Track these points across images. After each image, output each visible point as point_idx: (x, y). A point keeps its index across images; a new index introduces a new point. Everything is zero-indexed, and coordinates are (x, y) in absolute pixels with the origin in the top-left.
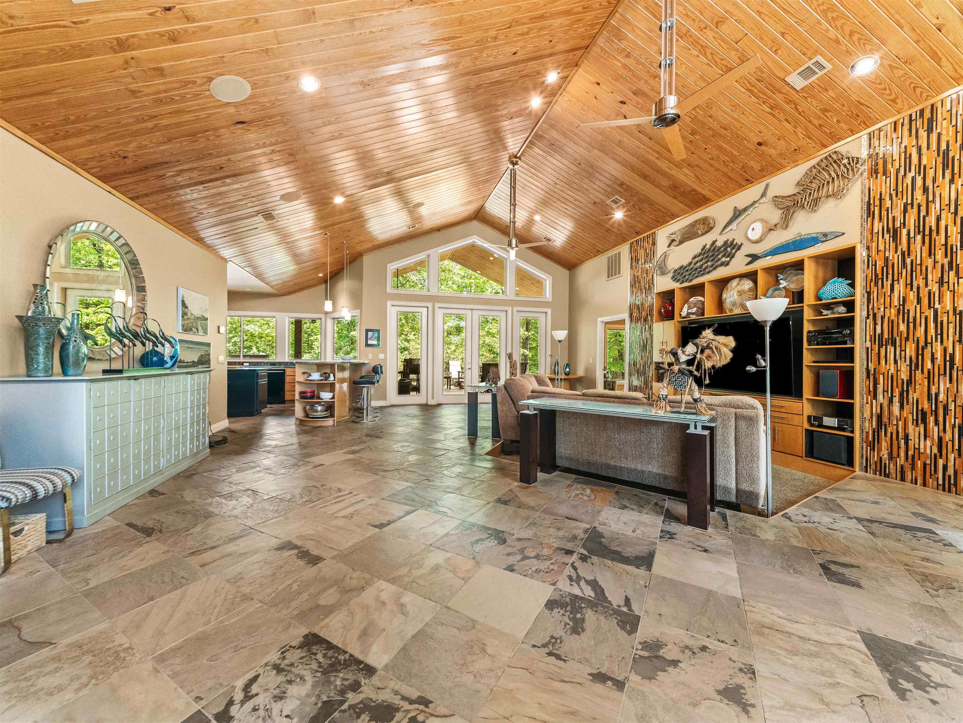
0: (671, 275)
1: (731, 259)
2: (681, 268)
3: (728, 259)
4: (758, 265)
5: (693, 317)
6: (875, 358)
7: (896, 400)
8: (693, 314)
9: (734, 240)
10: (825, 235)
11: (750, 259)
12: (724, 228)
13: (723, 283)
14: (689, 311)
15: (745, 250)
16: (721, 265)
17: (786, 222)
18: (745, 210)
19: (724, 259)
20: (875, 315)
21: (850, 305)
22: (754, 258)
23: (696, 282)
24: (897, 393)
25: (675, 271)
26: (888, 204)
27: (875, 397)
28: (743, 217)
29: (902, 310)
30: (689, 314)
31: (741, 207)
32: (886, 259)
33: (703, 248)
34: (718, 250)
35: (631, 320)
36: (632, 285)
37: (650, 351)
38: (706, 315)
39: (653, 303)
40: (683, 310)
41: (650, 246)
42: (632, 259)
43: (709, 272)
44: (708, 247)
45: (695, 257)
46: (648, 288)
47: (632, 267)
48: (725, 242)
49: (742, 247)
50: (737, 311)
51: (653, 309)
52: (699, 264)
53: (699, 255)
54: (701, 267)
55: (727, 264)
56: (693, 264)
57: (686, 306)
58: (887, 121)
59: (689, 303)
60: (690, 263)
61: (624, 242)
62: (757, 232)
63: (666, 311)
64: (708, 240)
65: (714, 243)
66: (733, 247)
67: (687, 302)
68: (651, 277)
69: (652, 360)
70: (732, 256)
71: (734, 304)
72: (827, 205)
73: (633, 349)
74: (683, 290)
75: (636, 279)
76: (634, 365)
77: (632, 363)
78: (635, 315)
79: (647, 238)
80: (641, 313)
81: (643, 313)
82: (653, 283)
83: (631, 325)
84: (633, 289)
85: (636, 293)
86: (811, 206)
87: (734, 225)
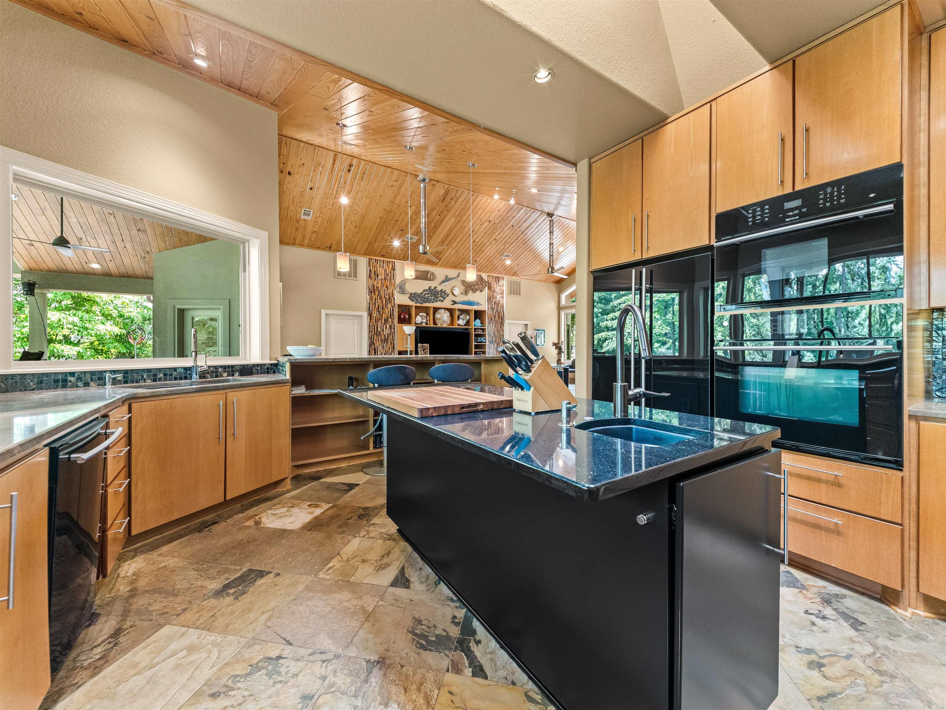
0: (409, 295)
2: (415, 293)
3: (443, 299)
4: (456, 306)
5: (424, 324)
6: (489, 348)
9: (446, 290)
10: (478, 303)
11: (452, 303)
12: (442, 282)
13: (436, 310)
14: (422, 321)
15: (451, 297)
16: (439, 301)
17: (466, 293)
18: (451, 279)
19: (441, 298)
20: (489, 334)
21: (483, 330)
22: (455, 303)
23: (425, 305)
25: (411, 294)
26: (492, 300)
28: (451, 282)
29: (494, 334)
30: (421, 323)
31: (450, 276)
32: (491, 317)
33: (430, 287)
34: (438, 293)
35: (371, 319)
36: (371, 292)
37: (391, 344)
38: (432, 325)
39: (393, 310)
40: (417, 319)
41: (390, 269)
42: (370, 271)
43: (433, 302)
44: (432, 288)
45: (424, 291)
46: (388, 298)
47: (370, 277)
48: (442, 290)
49: (449, 296)
50: (445, 325)
51: (393, 314)
52: (427, 296)
53: (427, 291)
54: (428, 298)
55: (442, 301)
56: (423, 294)
57: (418, 317)
58: (492, 274)
59: (421, 316)
60: (422, 293)
61: (365, 254)
62: (457, 291)
63: (405, 318)
64: (432, 284)
65: (435, 287)
66: (445, 294)
67: (418, 315)
68: (391, 291)
69: (394, 349)
70: (445, 298)
71: (445, 322)
72: (478, 292)
73: (373, 341)
74: (416, 308)
75: (375, 288)
76: (375, 353)
77: (373, 351)
78: (375, 315)
79: (387, 263)
80: (382, 315)
81: (384, 316)
82: (392, 296)
83: (370, 322)
84: (372, 295)
85: (376, 299)
86: (474, 291)
87: (446, 284)
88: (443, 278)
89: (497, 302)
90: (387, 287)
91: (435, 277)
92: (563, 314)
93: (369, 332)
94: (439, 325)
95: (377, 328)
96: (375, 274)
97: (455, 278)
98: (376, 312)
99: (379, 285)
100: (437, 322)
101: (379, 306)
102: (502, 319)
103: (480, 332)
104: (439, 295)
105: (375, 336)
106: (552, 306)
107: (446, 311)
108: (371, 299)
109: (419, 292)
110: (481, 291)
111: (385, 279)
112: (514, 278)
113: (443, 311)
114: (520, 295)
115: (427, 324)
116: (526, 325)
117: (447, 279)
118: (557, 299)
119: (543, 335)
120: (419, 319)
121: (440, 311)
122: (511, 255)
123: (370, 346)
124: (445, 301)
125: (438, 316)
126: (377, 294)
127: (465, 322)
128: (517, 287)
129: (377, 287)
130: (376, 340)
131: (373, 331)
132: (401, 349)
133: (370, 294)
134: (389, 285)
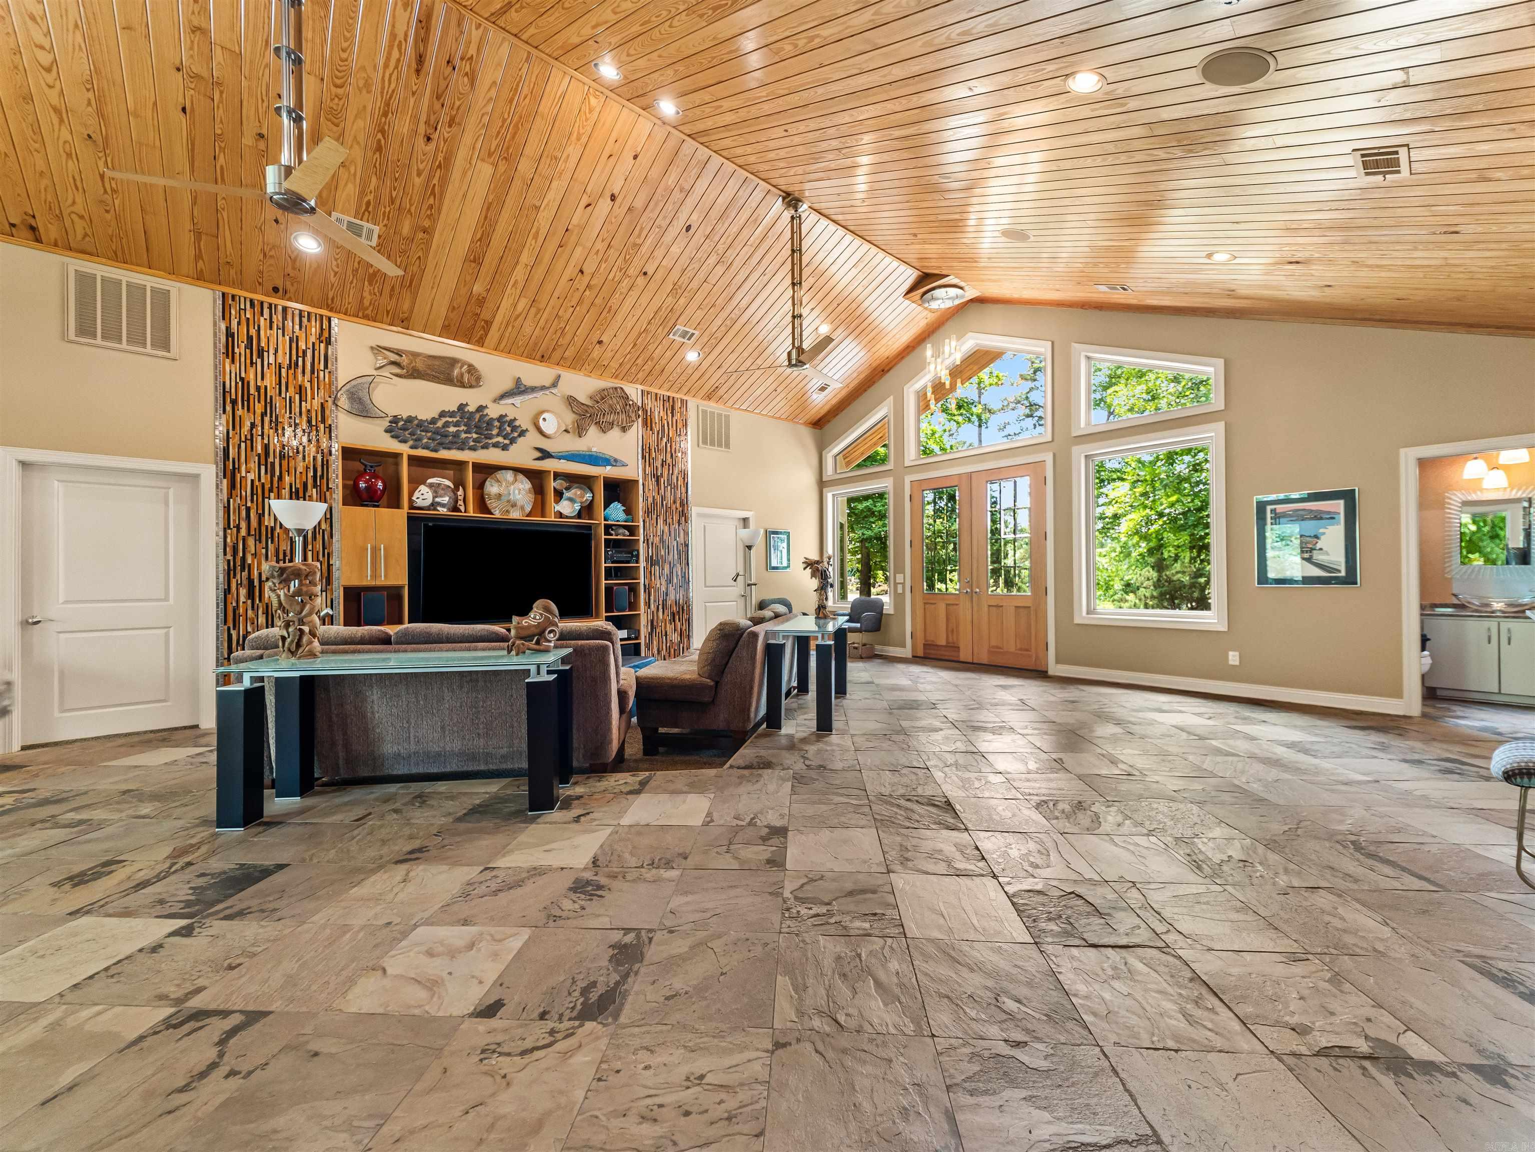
1: (511, 443)
2: (410, 420)
3: (507, 442)
4: (549, 465)
5: (443, 511)
6: (648, 576)
7: (660, 607)
8: (443, 506)
9: (515, 419)
10: (616, 460)
11: (538, 454)
12: (503, 396)
13: (485, 471)
14: (437, 500)
15: (532, 439)
16: (496, 445)
17: (580, 431)
18: (533, 389)
19: (500, 439)
20: (648, 540)
21: (632, 530)
22: (545, 455)
23: (446, 454)
24: (660, 602)
25: (395, 420)
26: (654, 455)
27: (650, 607)
28: (531, 396)
29: (662, 540)
30: (434, 505)
31: (528, 381)
32: (653, 498)
33: (462, 407)
34: (490, 423)
35: (232, 486)
36: (234, 402)
38: (472, 512)
39: (326, 465)
40: (417, 494)
41: (313, 339)
42: (229, 334)
43: (473, 449)
44: (471, 408)
45: (443, 414)
47: (230, 352)
48: (502, 417)
49: (527, 434)
50: (515, 515)
51: (325, 475)
52: (452, 429)
53: (452, 414)
54: (456, 435)
55: (505, 448)
56: (440, 424)
57: (423, 488)
58: (654, 390)
59: (431, 486)
60: (433, 421)
61: (199, 278)
62: (550, 424)
63: (371, 489)
64: (472, 398)
65: (481, 408)
66: (514, 429)
67: (423, 482)
68: (316, 404)
69: (330, 581)
70: (513, 441)
71: (514, 505)
72: (615, 432)
73: (244, 558)
74: (414, 461)
75: (252, 390)
76: (251, 595)
77: (243, 592)
78: (251, 476)
79: (301, 316)
80: (280, 478)
81: (287, 479)
82: (323, 421)
83: (230, 496)
84: (239, 412)
85: (253, 425)
86: (605, 428)
87: (517, 400)
88: (508, 385)
89: (669, 460)
90: (301, 390)
91: (478, 379)
92: (829, 497)
93: (227, 527)
94: (497, 514)
96: (249, 346)
97: (543, 388)
98: (253, 465)
99: (270, 381)
100: (491, 504)
101: (266, 447)
102: (682, 505)
103: (622, 535)
104: (495, 432)
105: (251, 542)
106: (806, 478)
107: (521, 477)
108: (235, 423)
109: (425, 414)
110: (624, 429)
111: (293, 365)
112: (712, 406)
113: (509, 475)
114: (727, 446)
115: (455, 509)
116: (745, 519)
117: (519, 389)
118: (815, 461)
119: (785, 545)
120: (424, 496)
121: (500, 475)
122: (697, 333)
123: (230, 572)
124: (513, 448)
125: (492, 488)
126: (259, 408)
127: (577, 507)
128: (720, 428)
129: (258, 389)
130: (255, 555)
131: (243, 525)
132: (355, 582)
133: (229, 408)
134: (308, 385)
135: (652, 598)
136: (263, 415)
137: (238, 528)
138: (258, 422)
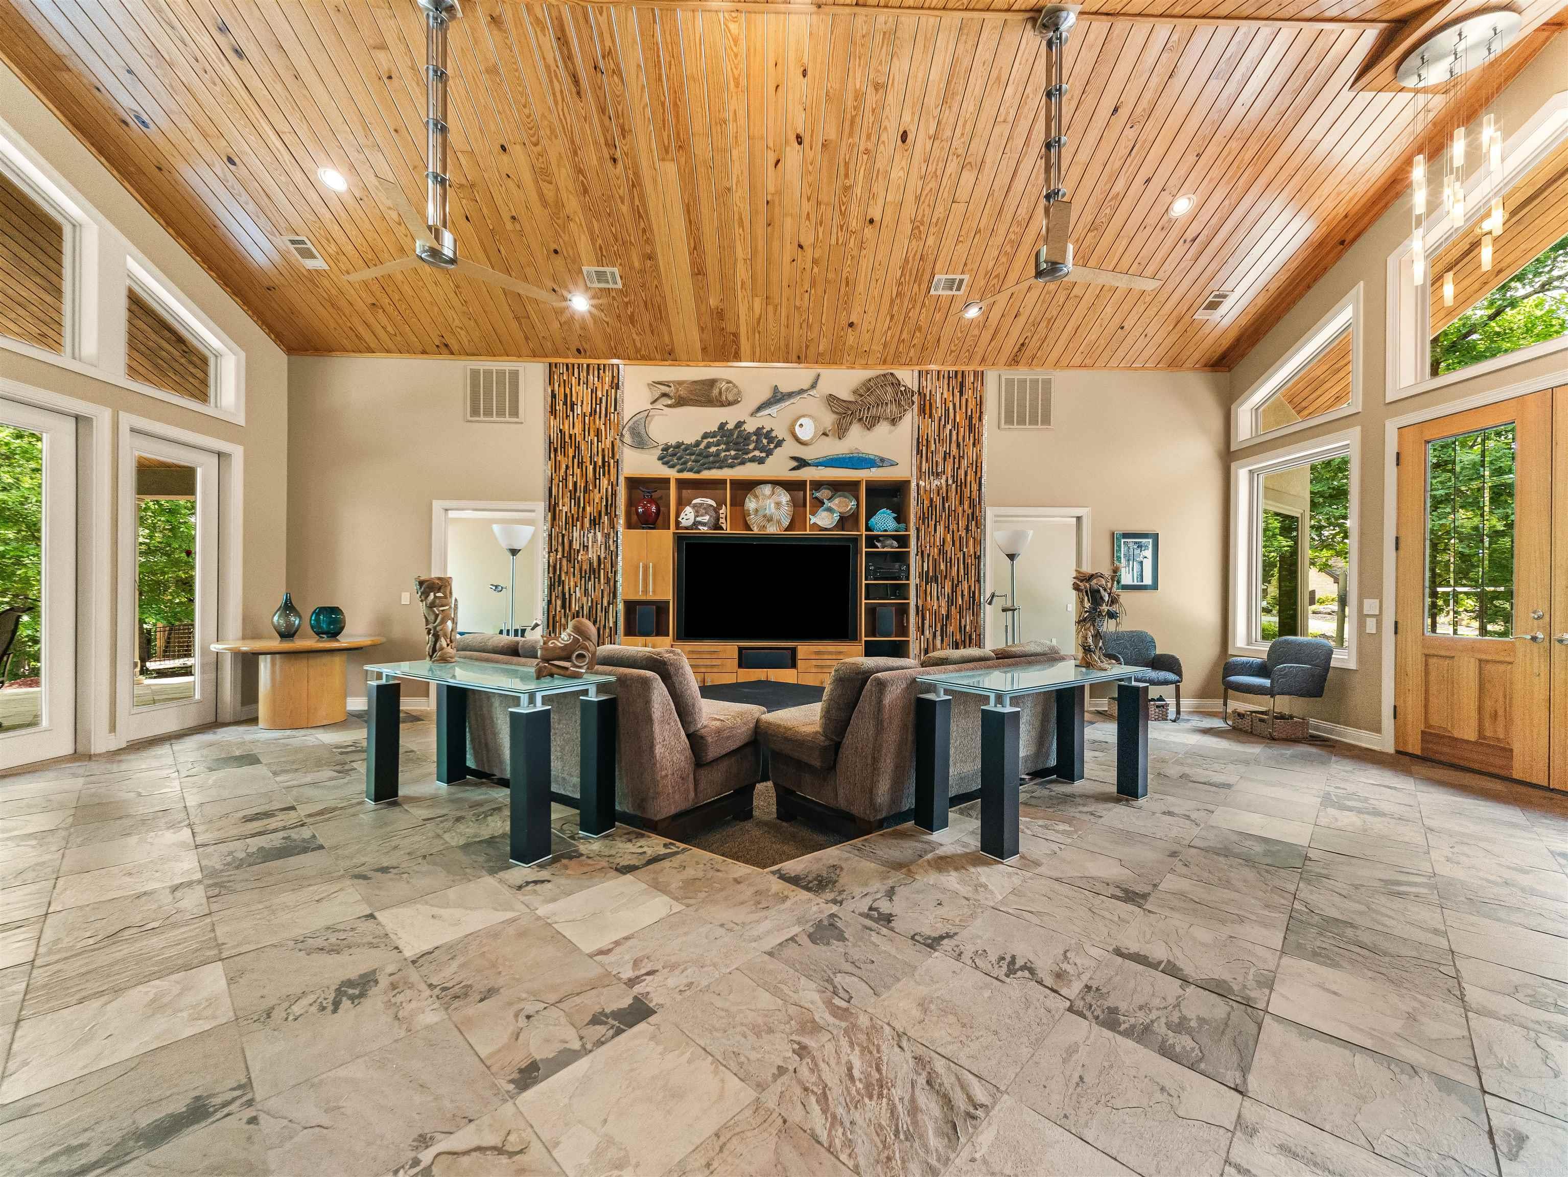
0: (658, 452)
1: (767, 456)
2: (678, 445)
3: (763, 455)
4: (808, 474)
5: (704, 529)
6: (922, 595)
7: (938, 633)
8: (704, 524)
9: (772, 430)
10: (882, 460)
11: (795, 464)
12: (759, 409)
13: (746, 487)
14: (698, 519)
15: (790, 448)
16: (753, 460)
17: (841, 431)
18: (790, 395)
19: (757, 453)
20: (922, 552)
21: (903, 541)
22: (802, 463)
23: (708, 474)
24: (939, 628)
25: (666, 449)
26: (933, 448)
27: (923, 633)
28: (787, 403)
29: (942, 551)
30: (696, 524)
31: (784, 388)
32: (931, 500)
33: (722, 426)
34: (747, 438)
35: (554, 518)
36: (556, 450)
37: (608, 581)
38: (727, 529)
39: (614, 494)
40: (682, 515)
41: (606, 387)
42: (553, 396)
43: (732, 466)
44: (730, 426)
45: (706, 436)
46: (600, 463)
47: (553, 412)
48: (759, 429)
49: (785, 444)
50: (772, 529)
51: (614, 505)
52: (713, 449)
53: (713, 435)
54: (717, 454)
55: (761, 461)
56: (702, 446)
57: (688, 509)
58: (933, 367)
59: (694, 506)
60: (698, 444)
61: (535, 355)
62: (806, 431)
63: (647, 512)
64: (729, 416)
65: (739, 424)
66: (771, 440)
67: (689, 503)
68: (608, 444)
69: (615, 596)
70: (769, 453)
71: (770, 519)
72: (883, 428)
73: (560, 576)
74: (681, 483)
75: (567, 439)
76: (563, 606)
77: (559, 602)
78: (565, 509)
79: (599, 369)
80: (584, 508)
81: (588, 509)
82: (613, 457)
83: (552, 526)
84: (558, 458)
85: (567, 467)
86: (870, 424)
87: (773, 410)
88: (766, 395)
89: (954, 450)
90: (598, 433)
91: (737, 395)
92: (1242, 475)
93: (550, 551)
94: (756, 530)
95: (571, 542)
96: (565, 403)
97: (802, 391)
98: (567, 500)
99: (578, 430)
100: (752, 519)
101: (575, 484)
102: (972, 505)
103: (891, 547)
104: (751, 447)
105: (564, 562)
106: (1200, 452)
107: (779, 490)
108: (556, 467)
109: (689, 440)
110: (894, 422)
111: (593, 413)
112: (1021, 373)
113: (767, 489)
114: (1046, 420)
115: (717, 526)
116: (1079, 519)
117: (777, 397)
118: (1216, 423)
119: (1148, 553)
120: (688, 516)
121: (759, 490)
122: (966, 277)
123: (551, 587)
124: (769, 460)
125: (751, 504)
126: (571, 452)
127: (836, 516)
128: (1034, 399)
129: (570, 436)
130: (567, 573)
131: (560, 549)
132: (632, 597)
133: (552, 456)
134: (603, 427)
135: (927, 622)
136: (574, 457)
137: (557, 551)
138: (570, 464)
